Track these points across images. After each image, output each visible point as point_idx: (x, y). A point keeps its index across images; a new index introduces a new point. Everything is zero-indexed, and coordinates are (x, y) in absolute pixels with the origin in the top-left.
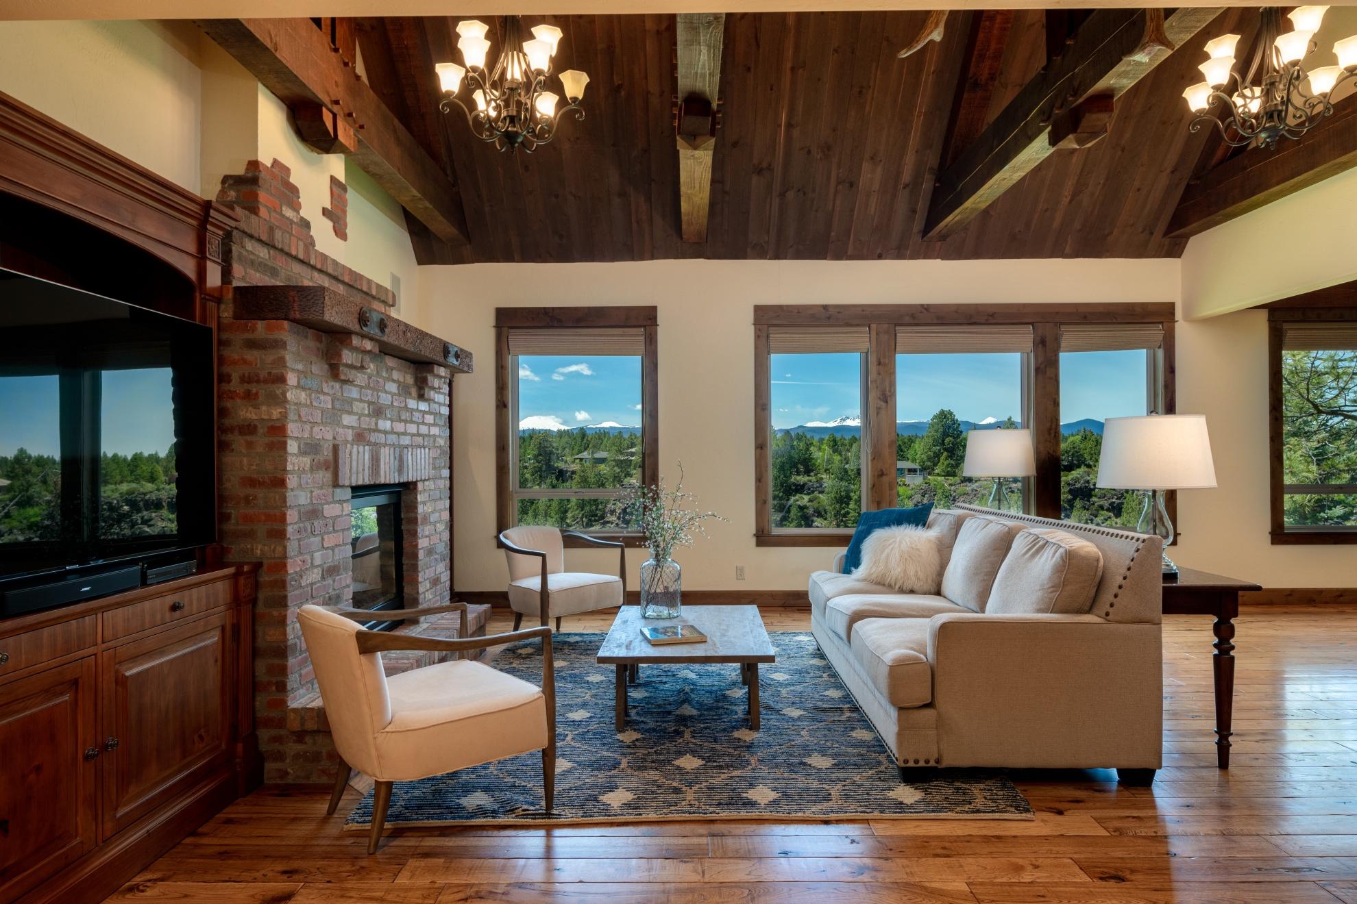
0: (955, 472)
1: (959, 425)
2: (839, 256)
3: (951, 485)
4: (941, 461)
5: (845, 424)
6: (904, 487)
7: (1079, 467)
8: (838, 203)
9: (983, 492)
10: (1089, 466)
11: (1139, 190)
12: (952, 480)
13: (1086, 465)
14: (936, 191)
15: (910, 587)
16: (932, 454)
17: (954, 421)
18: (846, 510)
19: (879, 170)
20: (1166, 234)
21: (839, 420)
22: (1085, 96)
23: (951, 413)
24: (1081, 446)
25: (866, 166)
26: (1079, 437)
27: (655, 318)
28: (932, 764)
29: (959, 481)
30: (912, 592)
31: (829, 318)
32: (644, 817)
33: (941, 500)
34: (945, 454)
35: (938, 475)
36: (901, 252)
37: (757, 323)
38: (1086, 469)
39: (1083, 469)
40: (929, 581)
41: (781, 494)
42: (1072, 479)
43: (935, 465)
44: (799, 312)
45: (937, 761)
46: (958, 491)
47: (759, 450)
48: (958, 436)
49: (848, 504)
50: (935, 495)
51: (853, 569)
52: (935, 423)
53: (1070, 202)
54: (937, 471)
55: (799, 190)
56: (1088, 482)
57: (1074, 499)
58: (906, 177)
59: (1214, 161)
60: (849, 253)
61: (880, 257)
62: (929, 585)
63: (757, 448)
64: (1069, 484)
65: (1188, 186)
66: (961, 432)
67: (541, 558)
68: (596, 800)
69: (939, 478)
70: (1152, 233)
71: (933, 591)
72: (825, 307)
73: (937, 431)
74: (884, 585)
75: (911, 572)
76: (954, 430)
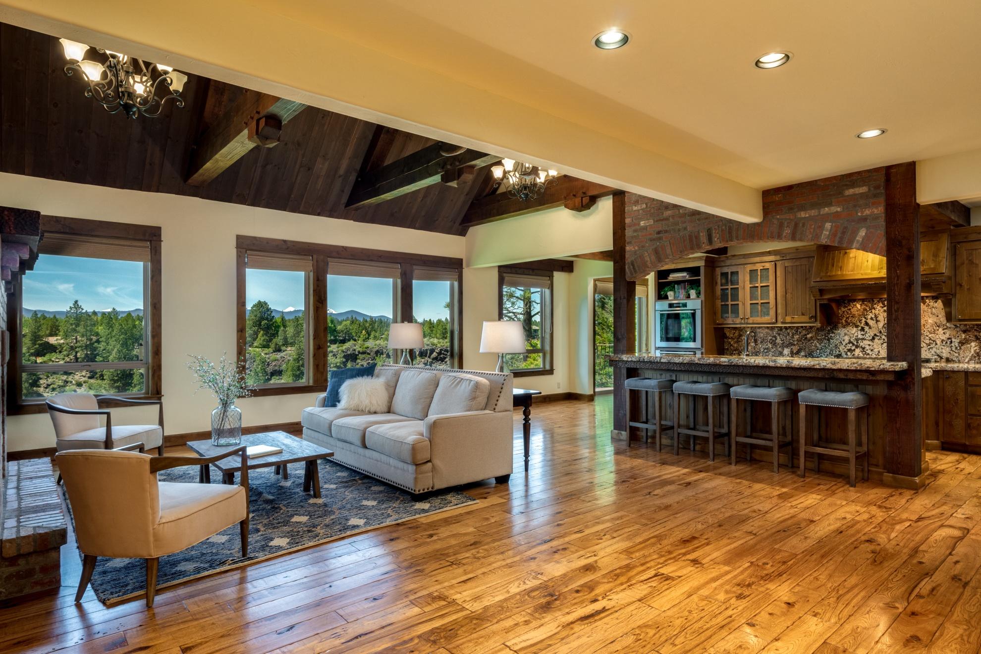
0: (269, 345)
1: (272, 312)
2: (294, 210)
3: (266, 354)
4: (259, 337)
7: (349, 340)
8: (299, 178)
9: (289, 358)
10: (355, 340)
11: (452, 200)
12: (266, 350)
14: (357, 182)
15: (374, 411)
16: (252, 332)
17: (268, 310)
19: (327, 164)
20: (460, 224)
22: (465, 165)
23: (266, 304)
24: (351, 327)
25: (319, 159)
26: (348, 322)
27: (160, 235)
28: (430, 489)
29: (272, 351)
30: (375, 413)
31: (288, 248)
32: (306, 546)
33: (259, 365)
34: (262, 332)
35: (256, 347)
36: (332, 213)
37: (238, 247)
38: (354, 342)
39: (352, 342)
40: (384, 406)
42: (345, 349)
43: (255, 339)
44: (267, 243)
45: (432, 488)
46: (271, 358)
47: (240, 333)
48: (271, 320)
50: (254, 361)
51: (337, 403)
52: (255, 310)
53: (422, 200)
54: (255, 344)
55: (275, 166)
56: (355, 350)
57: (347, 361)
58: (342, 171)
59: (485, 194)
60: (301, 209)
61: (319, 215)
62: (385, 409)
63: (238, 331)
64: (343, 352)
65: (472, 203)
66: (273, 317)
67: (106, 415)
68: (267, 546)
69: (257, 349)
70: (455, 223)
71: (386, 411)
72: (285, 241)
73: (256, 316)
74: (358, 410)
75: (374, 402)
76: (268, 315)
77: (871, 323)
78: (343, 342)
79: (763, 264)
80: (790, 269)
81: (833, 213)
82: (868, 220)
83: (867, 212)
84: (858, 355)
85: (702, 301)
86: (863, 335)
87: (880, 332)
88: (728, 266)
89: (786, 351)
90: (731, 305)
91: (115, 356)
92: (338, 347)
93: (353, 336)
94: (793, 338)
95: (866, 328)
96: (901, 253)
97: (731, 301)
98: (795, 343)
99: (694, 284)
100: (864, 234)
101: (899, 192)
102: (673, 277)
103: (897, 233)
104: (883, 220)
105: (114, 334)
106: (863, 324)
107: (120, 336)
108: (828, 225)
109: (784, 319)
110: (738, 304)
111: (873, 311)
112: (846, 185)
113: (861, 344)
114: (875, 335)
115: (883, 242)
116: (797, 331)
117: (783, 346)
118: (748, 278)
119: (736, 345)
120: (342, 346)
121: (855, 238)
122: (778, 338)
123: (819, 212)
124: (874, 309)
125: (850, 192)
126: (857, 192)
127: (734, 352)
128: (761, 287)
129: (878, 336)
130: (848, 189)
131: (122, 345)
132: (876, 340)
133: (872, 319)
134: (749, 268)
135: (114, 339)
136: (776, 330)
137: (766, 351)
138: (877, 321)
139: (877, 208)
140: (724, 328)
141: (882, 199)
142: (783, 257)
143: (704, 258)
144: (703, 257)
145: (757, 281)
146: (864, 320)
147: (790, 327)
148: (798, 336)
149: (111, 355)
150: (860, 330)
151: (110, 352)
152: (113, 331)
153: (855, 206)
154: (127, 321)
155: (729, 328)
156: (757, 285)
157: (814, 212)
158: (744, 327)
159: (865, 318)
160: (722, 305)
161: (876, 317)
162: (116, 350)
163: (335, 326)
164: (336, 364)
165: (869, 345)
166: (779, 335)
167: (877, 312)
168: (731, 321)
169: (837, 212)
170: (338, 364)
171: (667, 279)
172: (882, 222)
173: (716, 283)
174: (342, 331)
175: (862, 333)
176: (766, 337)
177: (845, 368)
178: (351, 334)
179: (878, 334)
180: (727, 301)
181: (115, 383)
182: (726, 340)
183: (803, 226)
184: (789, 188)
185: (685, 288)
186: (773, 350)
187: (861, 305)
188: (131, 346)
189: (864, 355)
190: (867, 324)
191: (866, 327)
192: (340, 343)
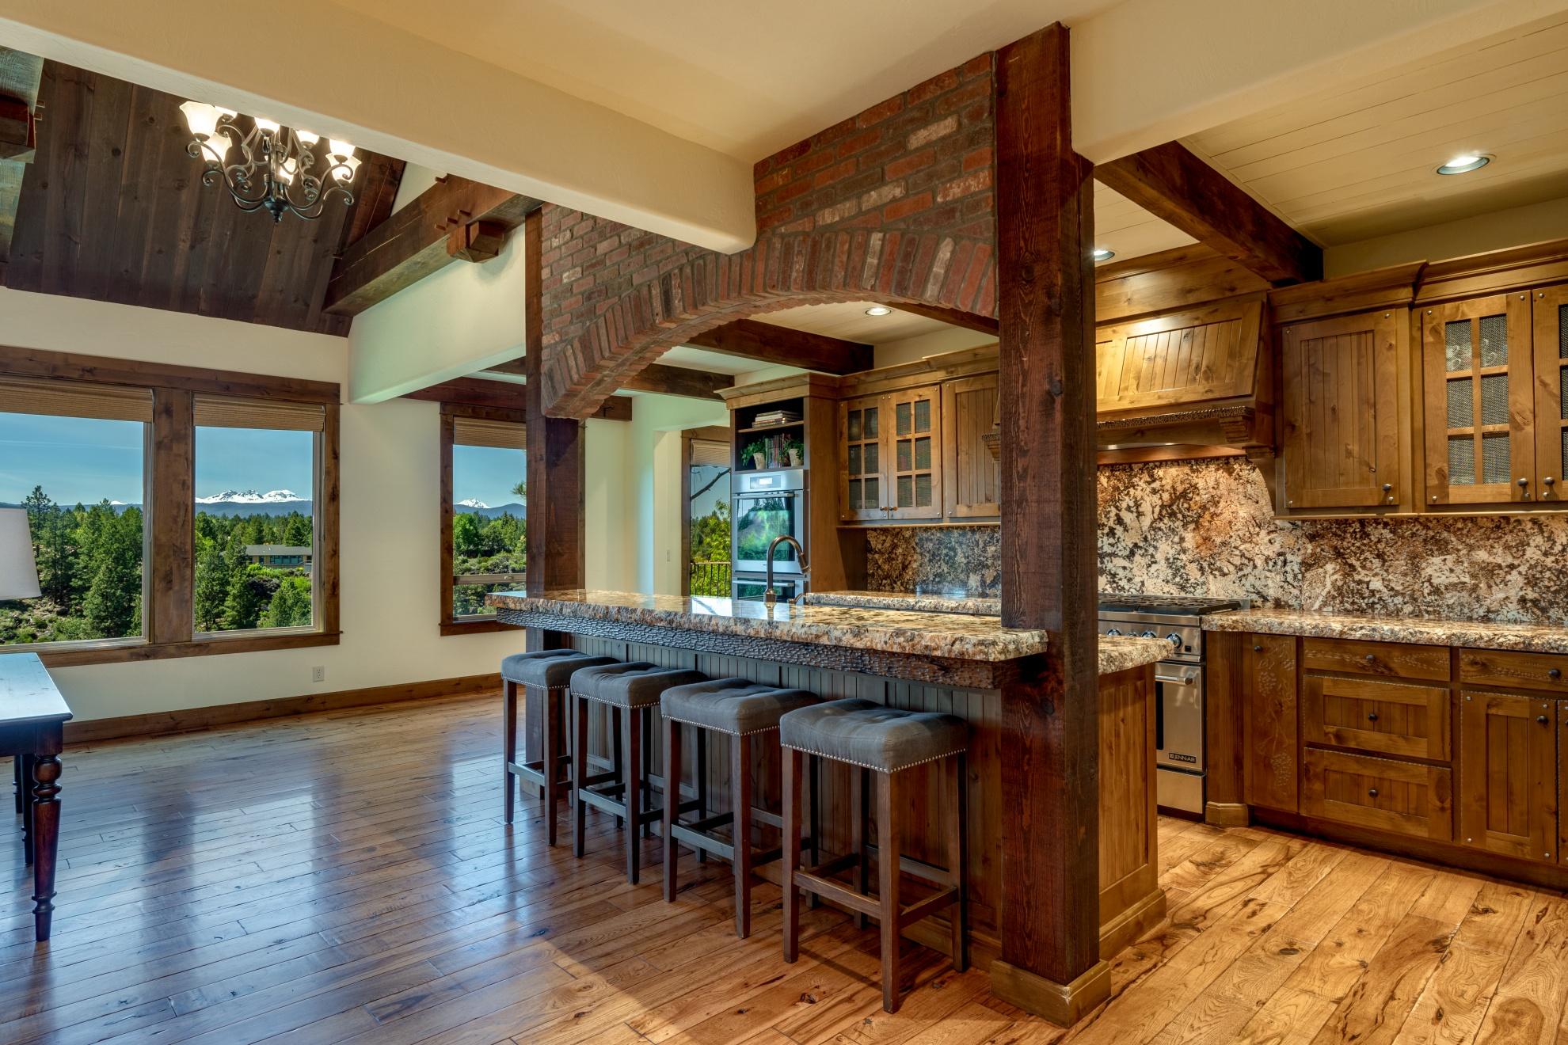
5: (230, 500)
6: (302, 578)
7: (499, 551)
10: (509, 551)
13: (505, 550)
18: (221, 608)
20: (323, 308)
21: (221, 496)
24: (502, 530)
38: (506, 554)
39: (503, 554)
41: (118, 592)
49: (223, 601)
65: (336, 261)
70: (307, 305)
77: (1128, 517)
78: (489, 553)
79: (920, 391)
80: (963, 399)
81: (886, 204)
82: (958, 214)
83: (956, 190)
84: (1104, 590)
85: (805, 472)
86: (1112, 545)
87: (1145, 539)
88: (861, 397)
89: (974, 581)
90: (866, 480)
91: (102, 577)
92: (479, 563)
93: (505, 545)
94: (985, 551)
95: (1119, 530)
96: (1030, 303)
97: (866, 473)
98: (990, 562)
99: (795, 435)
100: (948, 255)
101: (1027, 120)
102: (763, 420)
103: (1022, 244)
104: (989, 210)
105: (102, 540)
106: (1112, 520)
107: (112, 544)
108: (876, 239)
109: (954, 510)
110: (877, 479)
111: (1132, 491)
112: (912, 120)
113: (1110, 566)
114: (1136, 545)
115: (990, 273)
116: (992, 538)
117: (970, 569)
118: (893, 422)
119: (886, 567)
120: (486, 561)
121: (930, 268)
122: (959, 551)
123: (859, 206)
124: (1134, 486)
125: (920, 138)
126: (934, 137)
127: (884, 582)
128: (917, 440)
129: (1141, 548)
130: (914, 131)
131: (117, 560)
132: (1137, 558)
133: (1129, 509)
134: (894, 399)
135: (102, 550)
136: (956, 535)
137: (937, 580)
138: (1140, 514)
139: (975, 175)
140: (866, 530)
141: (986, 149)
142: (952, 372)
143: (808, 379)
144: (804, 376)
145: (909, 428)
146: (1114, 511)
147: (979, 527)
148: (993, 548)
149: (95, 575)
150: (1108, 534)
151: (95, 572)
152: (100, 536)
153: (930, 177)
154: (127, 521)
155: (875, 530)
156: (908, 437)
157: (847, 208)
158: (901, 529)
159: (1117, 507)
160: (850, 481)
161: (1137, 505)
162: (103, 567)
163: (476, 528)
164: (476, 589)
165: (1124, 568)
166: (961, 544)
167: (1139, 493)
168: (872, 516)
169: (894, 200)
170: (479, 590)
171: (751, 427)
172: (986, 217)
173: (841, 433)
174: (488, 537)
175: (1112, 540)
176: (938, 549)
177: (879, 647)
178: (502, 540)
179: (1141, 544)
180: (860, 473)
181: (102, 621)
182: (870, 556)
183: (828, 247)
184: (803, 147)
185: (780, 446)
186: (949, 578)
187: (1109, 477)
188: (133, 561)
189: (1114, 590)
190: (1119, 521)
191: (1118, 527)
192: (482, 556)
